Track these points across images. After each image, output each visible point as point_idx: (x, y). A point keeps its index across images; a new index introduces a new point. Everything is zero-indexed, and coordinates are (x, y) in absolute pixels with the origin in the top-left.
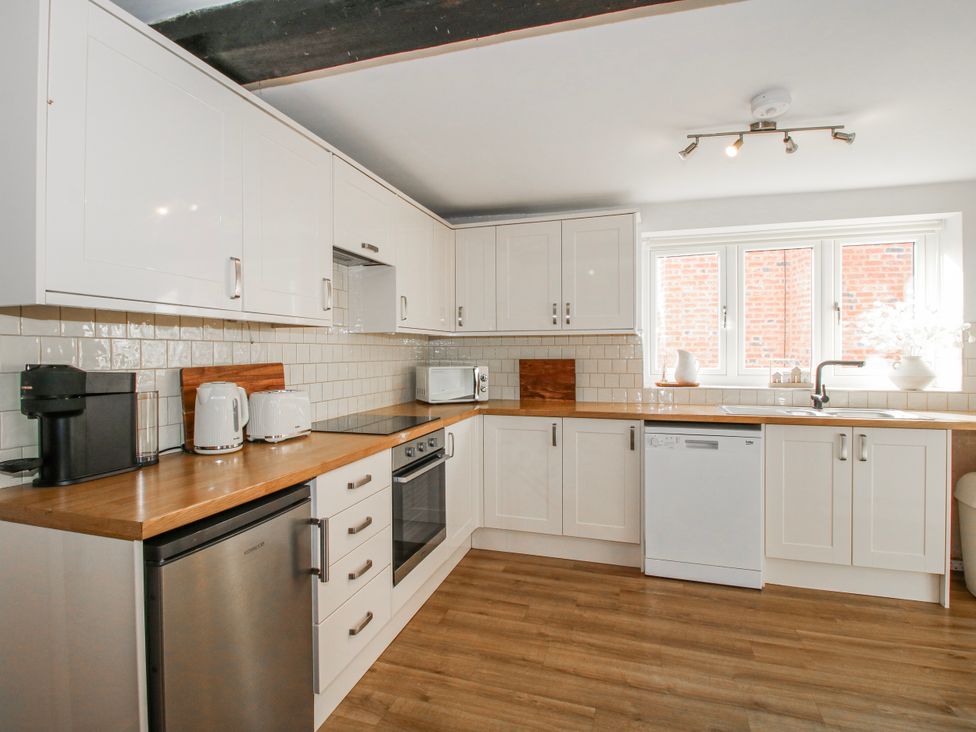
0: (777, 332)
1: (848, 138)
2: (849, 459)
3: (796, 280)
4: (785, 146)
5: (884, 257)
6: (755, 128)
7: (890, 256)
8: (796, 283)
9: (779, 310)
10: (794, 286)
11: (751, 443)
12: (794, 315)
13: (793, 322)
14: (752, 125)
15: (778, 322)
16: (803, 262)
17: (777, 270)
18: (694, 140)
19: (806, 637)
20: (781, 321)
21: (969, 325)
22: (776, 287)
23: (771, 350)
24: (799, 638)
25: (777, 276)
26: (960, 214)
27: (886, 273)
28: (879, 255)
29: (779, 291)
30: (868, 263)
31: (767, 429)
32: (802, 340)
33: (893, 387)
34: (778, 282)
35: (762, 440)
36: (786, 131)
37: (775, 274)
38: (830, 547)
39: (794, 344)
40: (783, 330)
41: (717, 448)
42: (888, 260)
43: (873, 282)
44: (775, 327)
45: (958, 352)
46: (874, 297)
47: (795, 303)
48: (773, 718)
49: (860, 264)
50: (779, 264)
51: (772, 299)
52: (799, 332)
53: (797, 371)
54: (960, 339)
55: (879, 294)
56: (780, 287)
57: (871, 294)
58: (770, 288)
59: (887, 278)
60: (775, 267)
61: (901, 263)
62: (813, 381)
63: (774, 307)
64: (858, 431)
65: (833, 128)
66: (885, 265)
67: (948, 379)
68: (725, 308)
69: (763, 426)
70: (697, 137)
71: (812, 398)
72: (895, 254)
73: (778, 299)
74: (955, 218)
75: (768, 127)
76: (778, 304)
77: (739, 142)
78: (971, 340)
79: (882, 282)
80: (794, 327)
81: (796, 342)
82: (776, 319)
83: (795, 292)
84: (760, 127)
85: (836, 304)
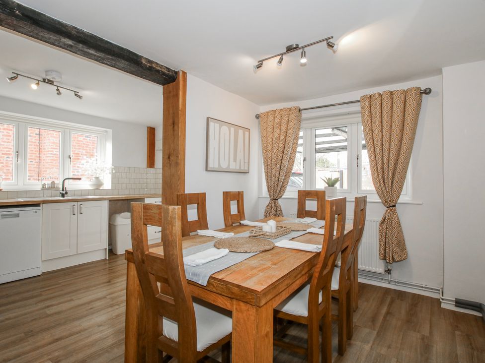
0: (34, 167)
1: (80, 97)
2: (76, 214)
3: (45, 143)
4: (56, 92)
5: (84, 139)
6: (44, 80)
7: (86, 139)
8: (45, 145)
9: (36, 157)
10: (44, 146)
11: (36, 212)
12: (44, 160)
13: (44, 163)
14: (43, 79)
15: (35, 162)
16: (50, 136)
17: (36, 137)
18: (16, 75)
19: (62, 282)
20: (37, 162)
21: (113, 167)
22: (35, 145)
23: (31, 176)
24: (60, 284)
25: (35, 140)
26: (111, 130)
27: (85, 146)
28: (82, 138)
29: (36, 147)
30: (78, 141)
31: (43, 206)
32: (48, 172)
33: (90, 188)
34: (36, 143)
35: (41, 210)
36: (58, 87)
37: (34, 138)
38: (69, 249)
39: (44, 174)
40: (38, 167)
41: (19, 216)
42: (86, 141)
43: (80, 149)
44: (34, 165)
45: (110, 176)
46: (80, 155)
47: (44, 154)
48: (55, 307)
49: (75, 141)
50: (36, 134)
51: (32, 151)
52: (46, 168)
53: (53, 183)
54: (111, 171)
55: (82, 154)
56: (36, 146)
57: (78, 154)
58: (32, 145)
59: (85, 148)
60: (34, 135)
61: (90, 143)
62: (61, 187)
63: (34, 155)
64: (80, 203)
65: (75, 92)
66: (84, 143)
67: (107, 185)
68: (17, 152)
69: (41, 204)
70: (17, 75)
71: (61, 193)
72: (89, 139)
73: (36, 151)
74: (110, 131)
75: (51, 82)
76: (36, 154)
77: (38, 84)
78: (114, 172)
79: (83, 149)
80: (43, 165)
81: (45, 173)
82: (34, 161)
83: (45, 149)
84: (47, 81)
85: (70, 156)
